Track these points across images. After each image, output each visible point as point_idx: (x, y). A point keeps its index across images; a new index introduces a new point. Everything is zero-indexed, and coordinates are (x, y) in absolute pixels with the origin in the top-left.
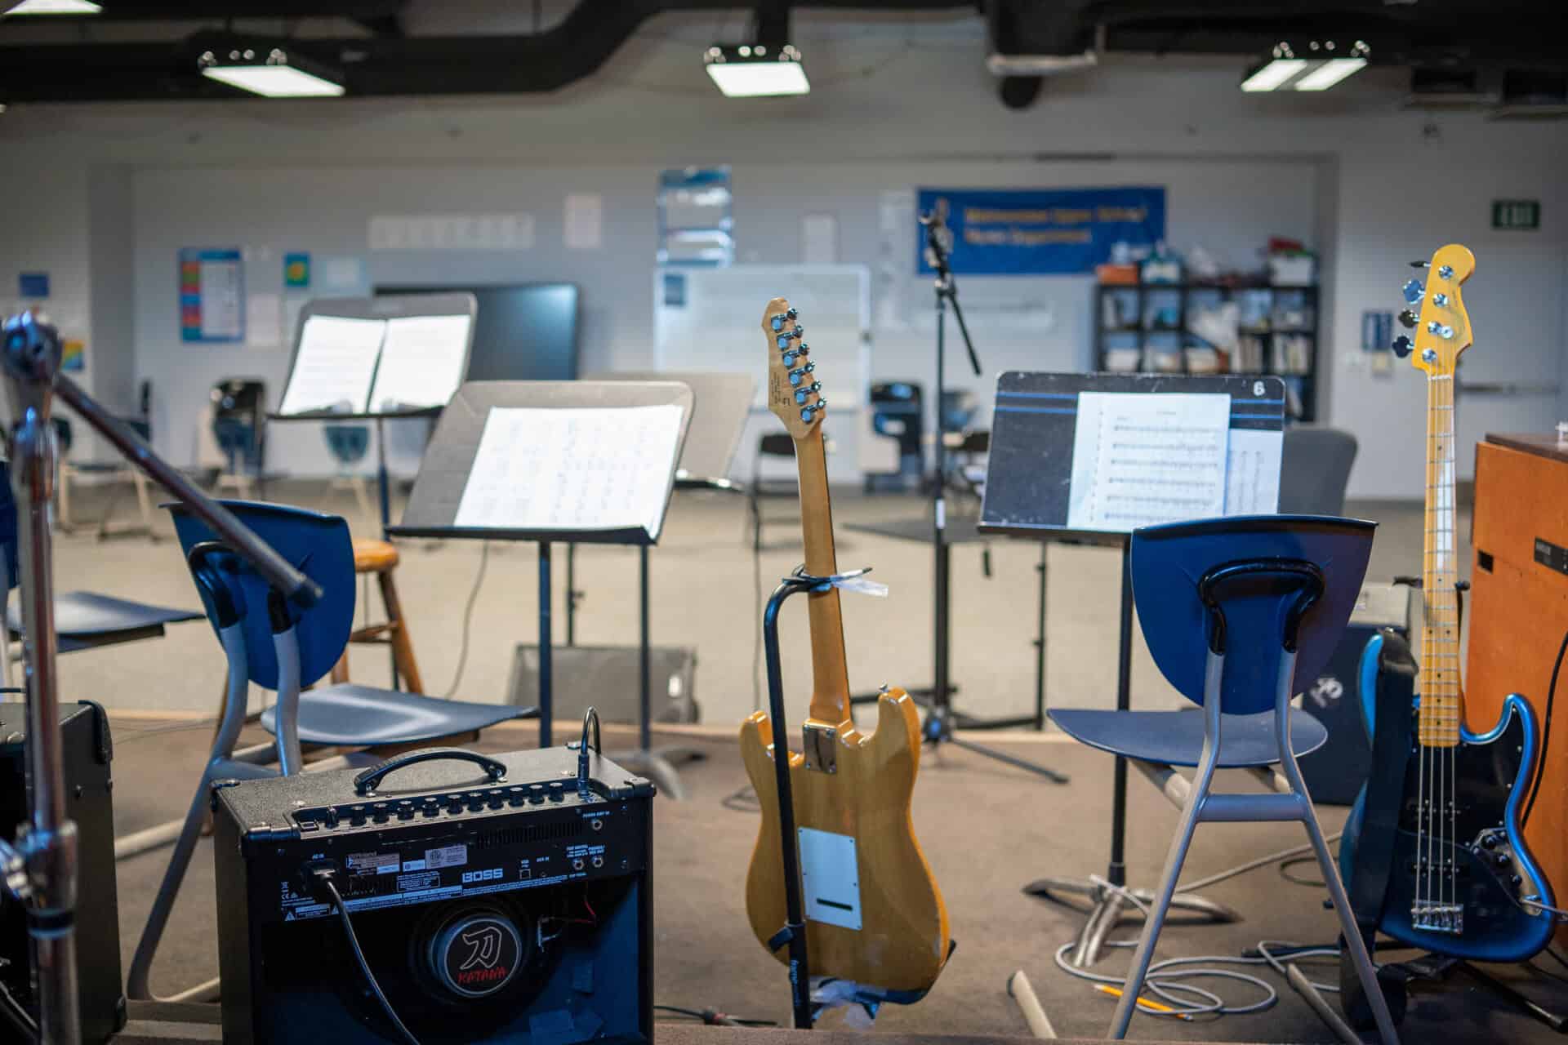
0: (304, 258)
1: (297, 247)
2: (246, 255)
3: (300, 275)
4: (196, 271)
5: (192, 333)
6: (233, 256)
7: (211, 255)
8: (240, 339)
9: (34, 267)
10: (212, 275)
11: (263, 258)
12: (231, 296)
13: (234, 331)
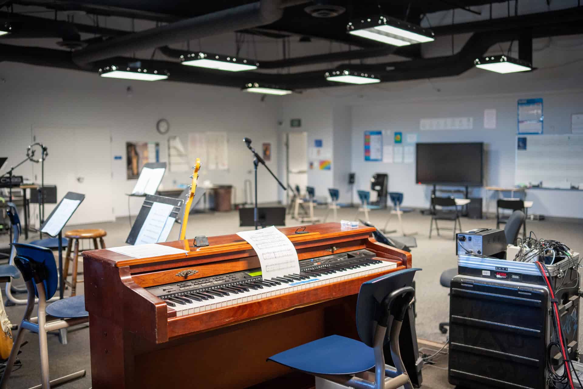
0: (400, 134)
1: (398, 130)
2: (383, 132)
3: (399, 140)
4: (369, 139)
5: (367, 159)
6: (379, 133)
7: (373, 133)
8: (381, 160)
9: (319, 138)
10: (374, 139)
11: (389, 133)
12: (378, 146)
13: (379, 157)
